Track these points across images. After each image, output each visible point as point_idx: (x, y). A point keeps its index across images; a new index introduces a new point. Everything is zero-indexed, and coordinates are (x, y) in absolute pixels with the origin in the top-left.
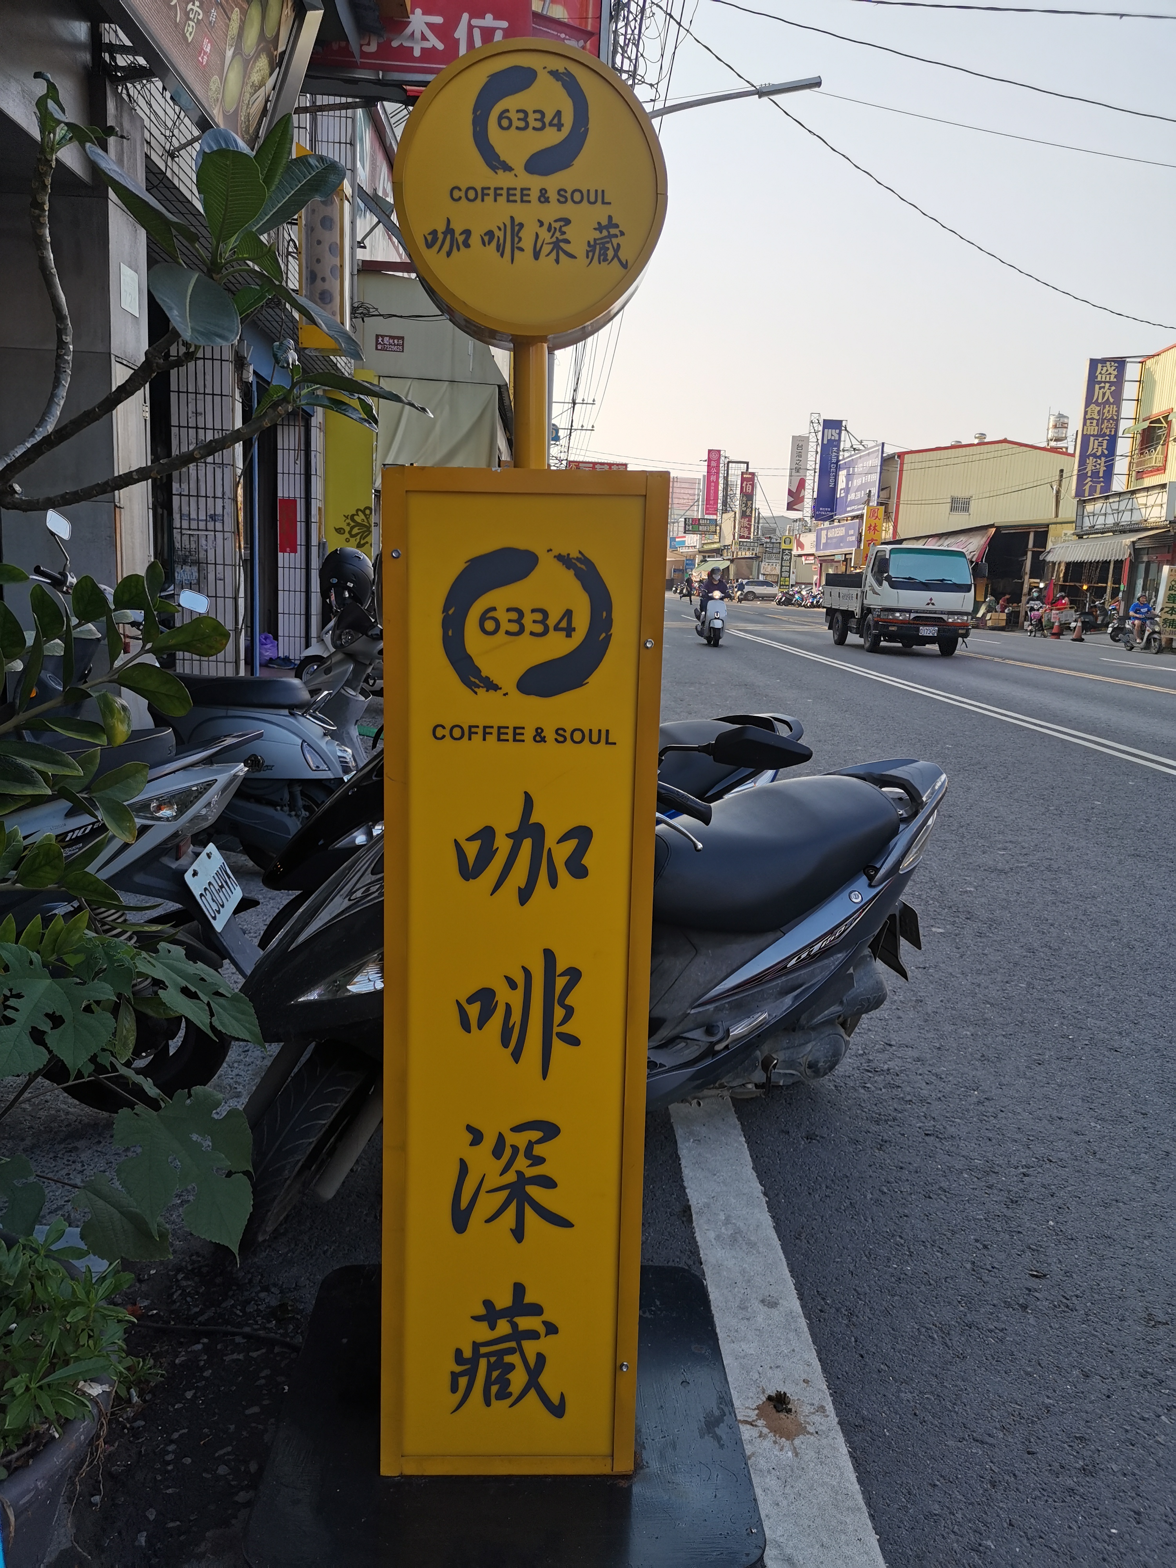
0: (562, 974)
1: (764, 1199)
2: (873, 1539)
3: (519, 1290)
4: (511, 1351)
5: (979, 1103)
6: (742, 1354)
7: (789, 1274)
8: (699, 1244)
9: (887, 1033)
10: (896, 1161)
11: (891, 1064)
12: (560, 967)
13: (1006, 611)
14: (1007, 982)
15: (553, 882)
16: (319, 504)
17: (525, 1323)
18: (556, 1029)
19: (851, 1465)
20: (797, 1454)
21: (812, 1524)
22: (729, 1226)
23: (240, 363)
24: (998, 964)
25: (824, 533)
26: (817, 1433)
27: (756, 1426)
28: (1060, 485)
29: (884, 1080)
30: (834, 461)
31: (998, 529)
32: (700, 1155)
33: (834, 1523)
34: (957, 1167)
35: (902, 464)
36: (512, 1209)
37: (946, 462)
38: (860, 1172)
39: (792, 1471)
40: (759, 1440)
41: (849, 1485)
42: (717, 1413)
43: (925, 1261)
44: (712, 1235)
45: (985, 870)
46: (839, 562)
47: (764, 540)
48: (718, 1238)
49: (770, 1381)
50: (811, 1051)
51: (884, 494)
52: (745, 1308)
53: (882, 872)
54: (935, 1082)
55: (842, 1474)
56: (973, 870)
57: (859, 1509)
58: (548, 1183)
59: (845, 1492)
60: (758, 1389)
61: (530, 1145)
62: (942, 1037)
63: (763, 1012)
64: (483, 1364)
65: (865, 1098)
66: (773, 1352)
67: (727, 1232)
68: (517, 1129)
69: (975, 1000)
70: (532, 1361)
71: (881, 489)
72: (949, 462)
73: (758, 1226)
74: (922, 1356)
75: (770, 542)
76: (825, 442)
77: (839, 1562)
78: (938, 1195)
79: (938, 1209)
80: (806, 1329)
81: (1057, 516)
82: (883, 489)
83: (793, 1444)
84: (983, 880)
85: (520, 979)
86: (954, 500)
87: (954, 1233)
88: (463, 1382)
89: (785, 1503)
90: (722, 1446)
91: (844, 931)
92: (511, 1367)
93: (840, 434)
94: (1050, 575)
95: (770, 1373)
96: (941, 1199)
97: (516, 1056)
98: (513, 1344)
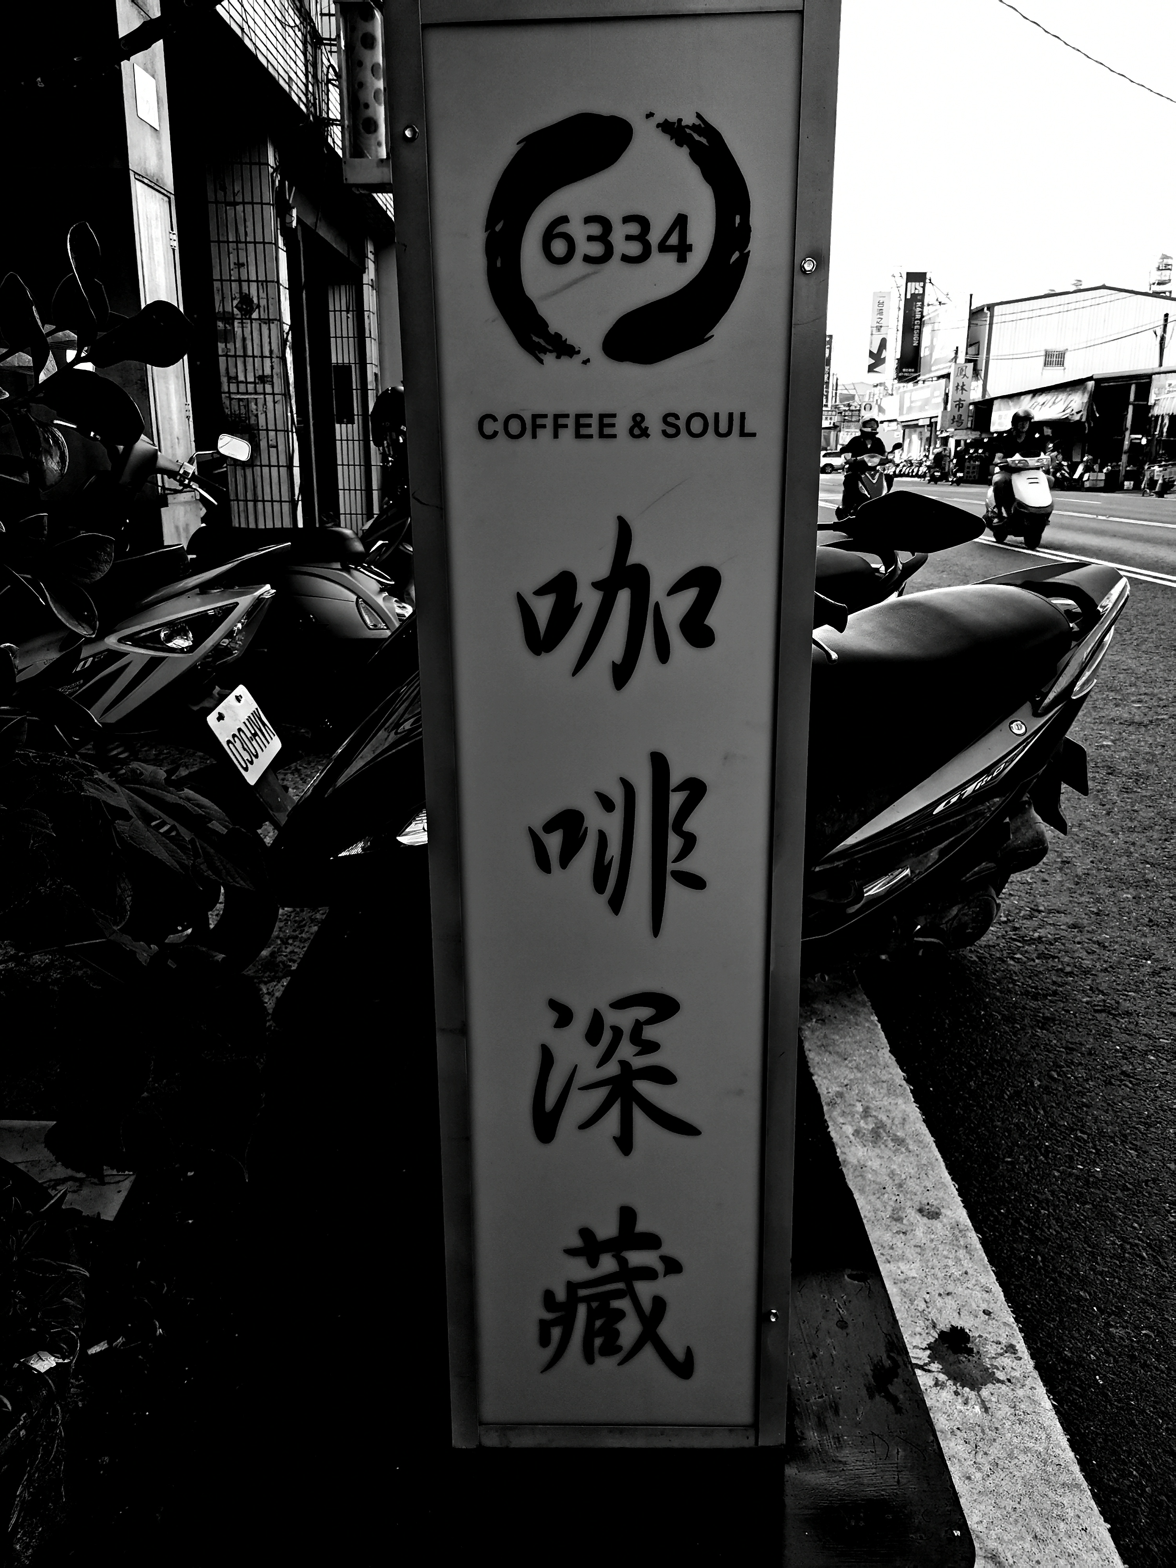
0: (678, 789)
1: (908, 1088)
2: (1102, 1529)
3: (627, 1215)
4: (618, 1294)
5: (1154, 973)
6: (902, 1277)
7: (949, 1178)
8: (834, 1140)
9: (1032, 898)
10: (1064, 1042)
11: (1042, 932)
12: (676, 779)
13: (1105, 471)
14: (1166, 840)
15: (663, 653)
16: (376, 370)
17: (637, 1258)
18: (671, 866)
19: (1059, 1425)
20: (986, 1410)
21: (1018, 1506)
22: (870, 1119)
23: (283, 211)
24: (1152, 820)
25: (907, 396)
26: (1009, 1380)
27: (929, 1371)
28: (1165, 331)
29: (1036, 950)
30: (918, 316)
31: (1099, 381)
32: (825, 1036)
33: (1047, 1505)
34: (1139, 1048)
35: (992, 317)
36: (615, 1112)
37: (1038, 313)
38: (1022, 1055)
39: (983, 1431)
40: (934, 1390)
41: (1060, 1452)
42: (887, 1363)
43: (1117, 1160)
44: (849, 1130)
45: (1121, 723)
46: (923, 426)
47: (843, 408)
48: (857, 1133)
49: (940, 1312)
50: (957, 915)
51: (972, 350)
52: (899, 1220)
53: (1051, 696)
54: (1098, 951)
55: (1048, 1437)
56: (1108, 724)
57: (1078, 1486)
58: (664, 1076)
59: (1056, 1461)
60: (927, 1323)
61: (638, 1026)
62: (1098, 900)
63: (904, 868)
64: (582, 1311)
65: (1016, 969)
66: (940, 1275)
67: (867, 1126)
68: (621, 1004)
69: (1132, 859)
70: (647, 1305)
71: (969, 345)
72: (1043, 312)
73: (904, 1119)
74: (1130, 1279)
75: (849, 410)
76: (909, 297)
77: (1062, 1562)
78: (1121, 1081)
79: (1124, 1098)
80: (979, 1246)
81: (1161, 365)
82: (971, 345)
83: (980, 1396)
84: (1120, 733)
85: (617, 795)
86: (1047, 354)
87: (1148, 1126)
88: (556, 1333)
89: (978, 1475)
90: (898, 1410)
91: (1004, 769)
92: (620, 1314)
93: (924, 287)
94: (1152, 430)
95: (939, 1302)
96: (1125, 1085)
97: (616, 904)
98: (621, 1285)
